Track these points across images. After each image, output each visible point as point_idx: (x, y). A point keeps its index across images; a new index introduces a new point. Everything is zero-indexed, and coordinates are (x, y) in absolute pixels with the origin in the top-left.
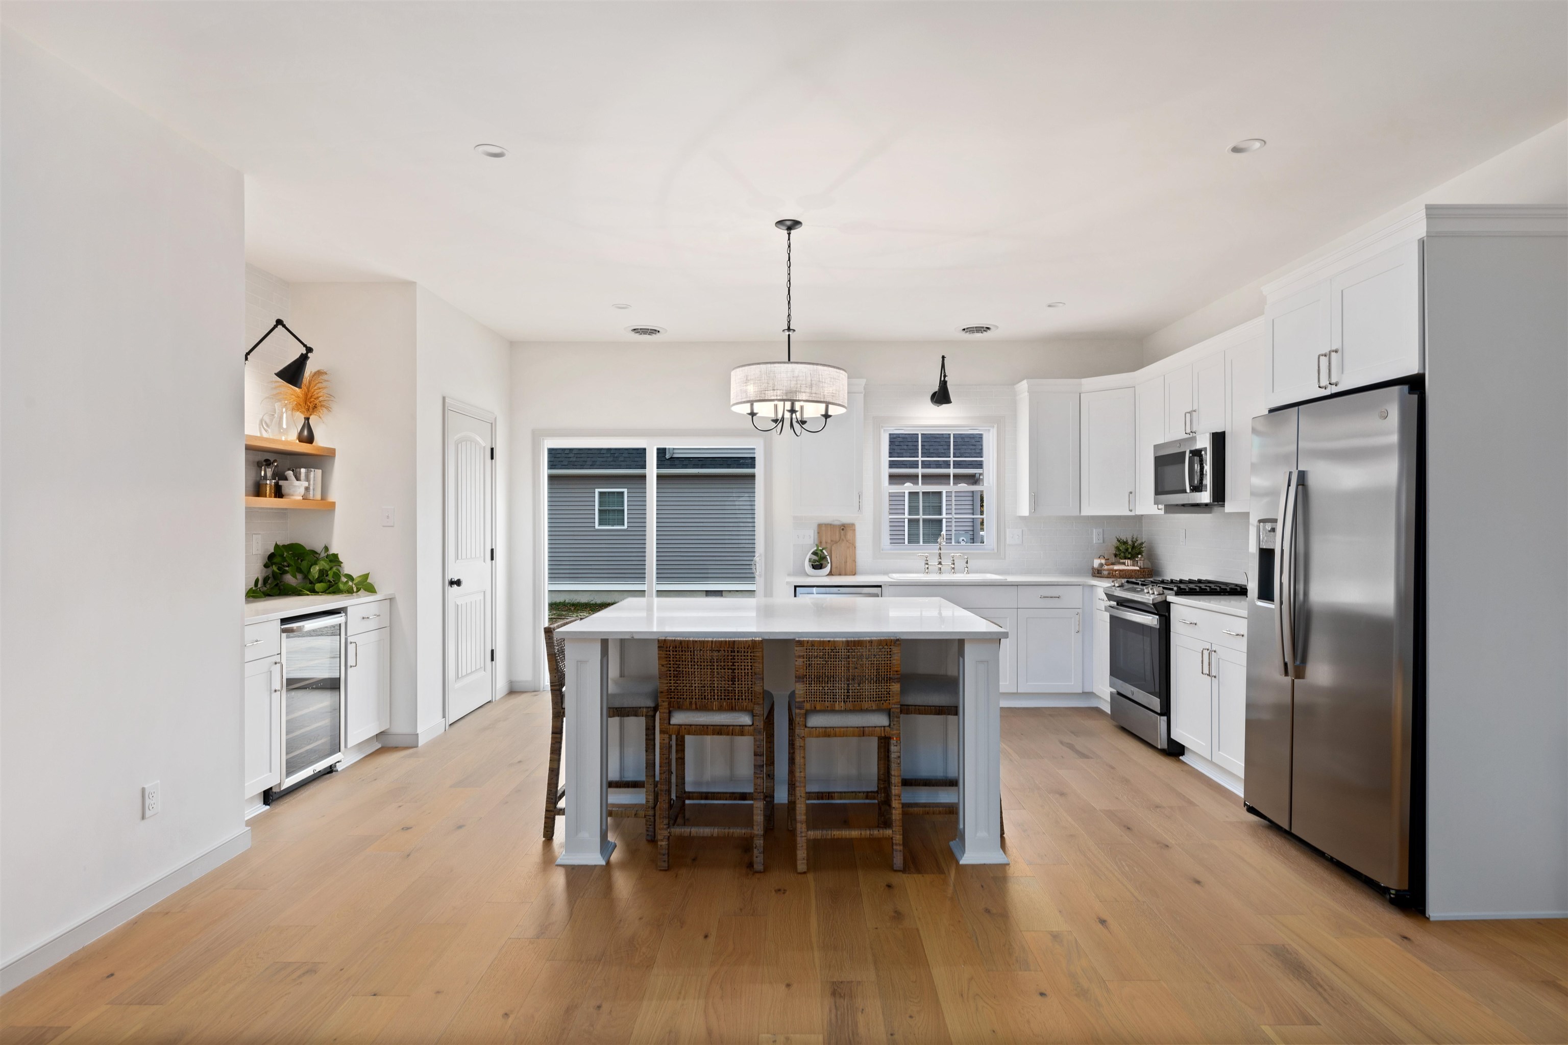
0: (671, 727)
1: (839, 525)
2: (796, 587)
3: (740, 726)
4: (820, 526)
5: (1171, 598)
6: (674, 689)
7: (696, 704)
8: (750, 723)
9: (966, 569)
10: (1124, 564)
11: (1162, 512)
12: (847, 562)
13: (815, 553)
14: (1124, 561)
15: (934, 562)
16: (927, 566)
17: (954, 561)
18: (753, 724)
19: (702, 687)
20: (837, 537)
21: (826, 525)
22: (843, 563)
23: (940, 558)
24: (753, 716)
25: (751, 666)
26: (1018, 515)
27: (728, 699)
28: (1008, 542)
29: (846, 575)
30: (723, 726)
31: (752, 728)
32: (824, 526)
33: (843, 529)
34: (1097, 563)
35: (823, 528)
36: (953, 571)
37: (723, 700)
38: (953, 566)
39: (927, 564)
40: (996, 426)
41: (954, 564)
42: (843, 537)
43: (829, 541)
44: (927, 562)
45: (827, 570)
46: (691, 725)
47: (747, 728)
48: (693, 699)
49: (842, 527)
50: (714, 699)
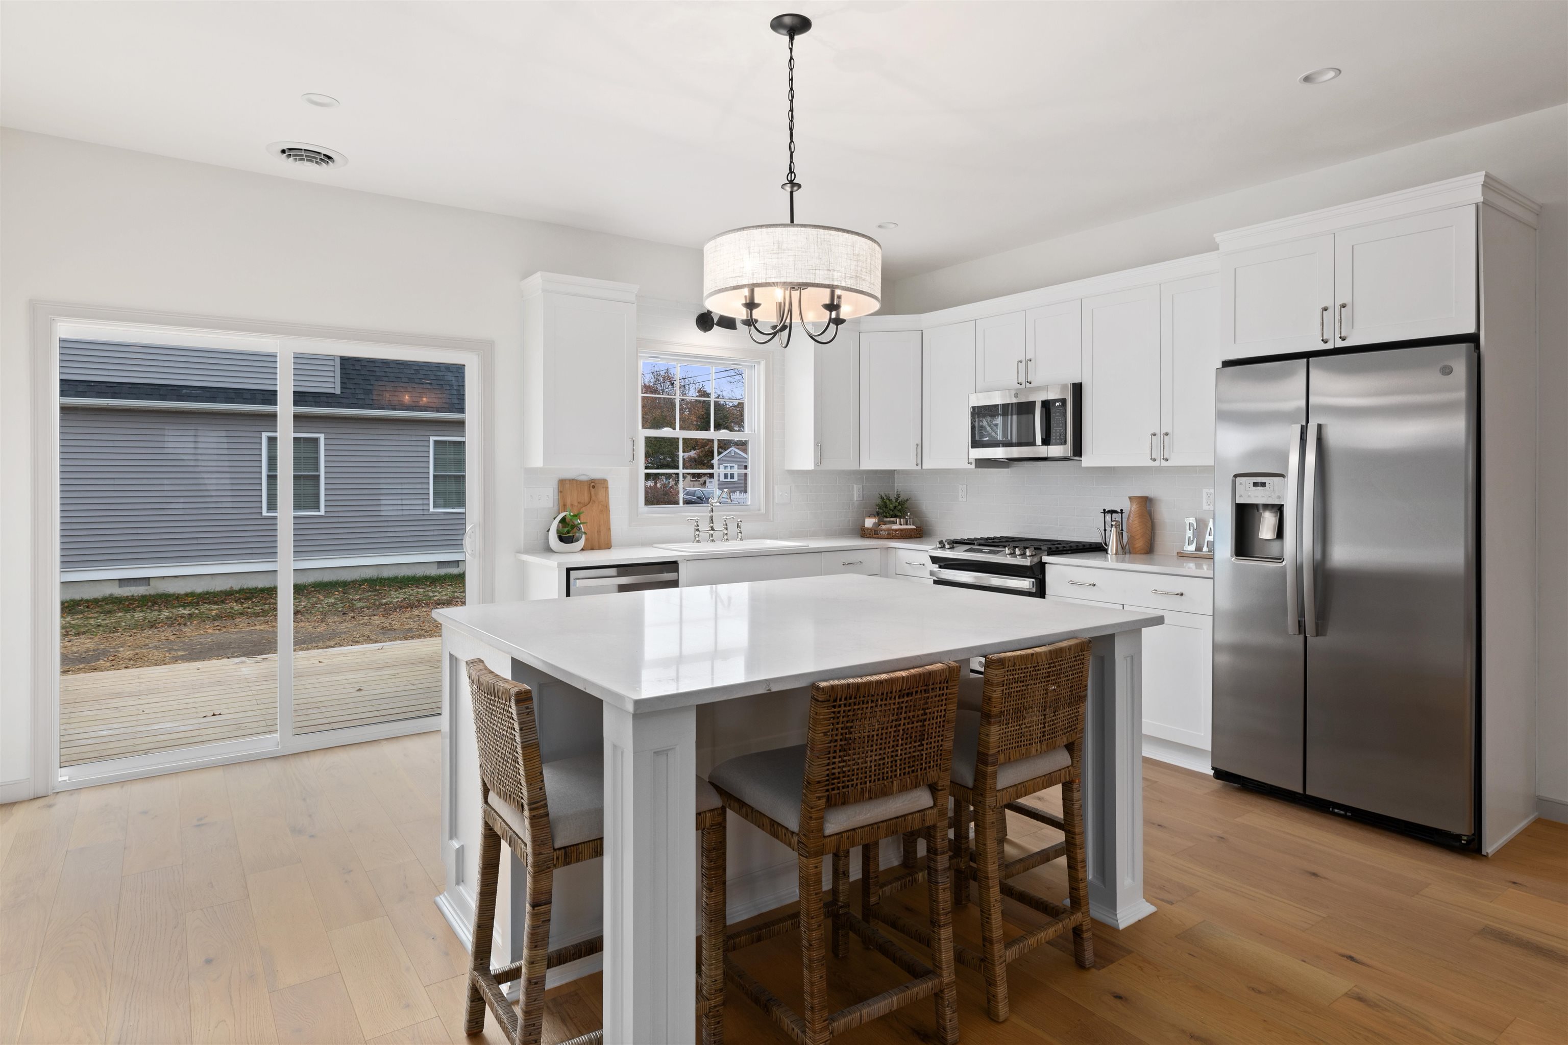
0: (828, 840)
1: (587, 481)
2: (569, 570)
3: (919, 811)
4: (562, 483)
5: (1046, 559)
6: (839, 773)
7: (870, 791)
8: (931, 803)
9: (740, 534)
10: (895, 523)
11: (973, 466)
12: (600, 532)
13: (563, 520)
14: (892, 519)
15: (705, 526)
16: (697, 533)
17: (726, 525)
18: (935, 804)
19: (880, 760)
20: (586, 498)
21: (572, 481)
22: (596, 532)
23: (713, 523)
24: (933, 789)
25: (945, 710)
26: (786, 469)
27: (913, 771)
28: (776, 501)
29: (600, 548)
30: (897, 818)
31: (935, 810)
32: (568, 482)
33: (594, 487)
34: (869, 522)
35: (567, 486)
36: (726, 537)
37: (907, 776)
38: (726, 532)
39: (698, 530)
40: (763, 363)
41: (727, 529)
42: (593, 498)
43: (576, 504)
44: (697, 528)
45: (581, 543)
46: (854, 829)
47: (928, 812)
48: (866, 783)
49: (592, 484)
50: (896, 776)
